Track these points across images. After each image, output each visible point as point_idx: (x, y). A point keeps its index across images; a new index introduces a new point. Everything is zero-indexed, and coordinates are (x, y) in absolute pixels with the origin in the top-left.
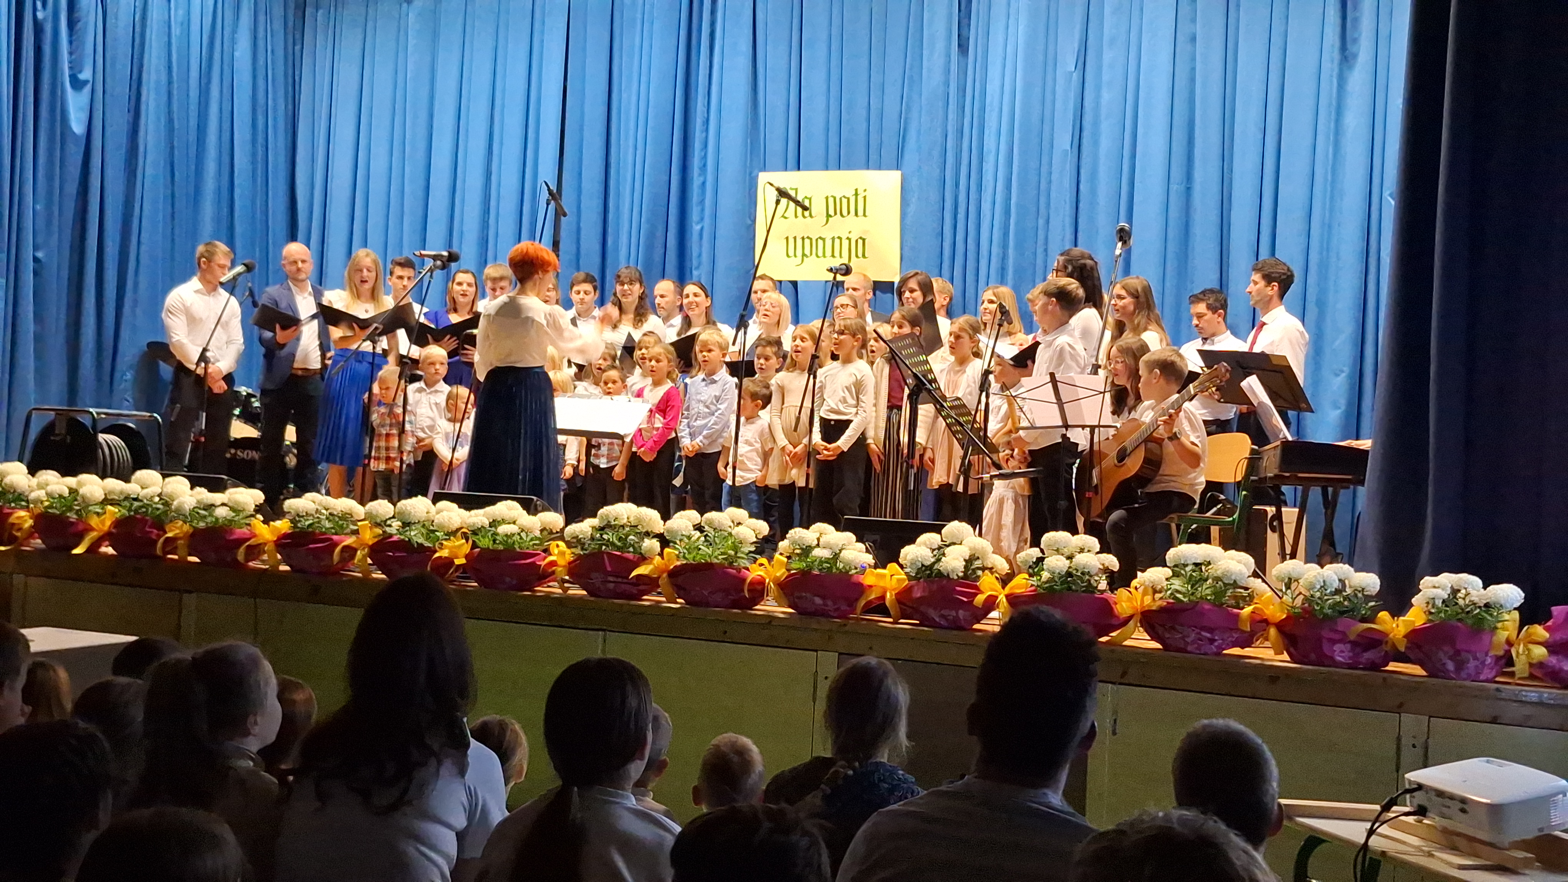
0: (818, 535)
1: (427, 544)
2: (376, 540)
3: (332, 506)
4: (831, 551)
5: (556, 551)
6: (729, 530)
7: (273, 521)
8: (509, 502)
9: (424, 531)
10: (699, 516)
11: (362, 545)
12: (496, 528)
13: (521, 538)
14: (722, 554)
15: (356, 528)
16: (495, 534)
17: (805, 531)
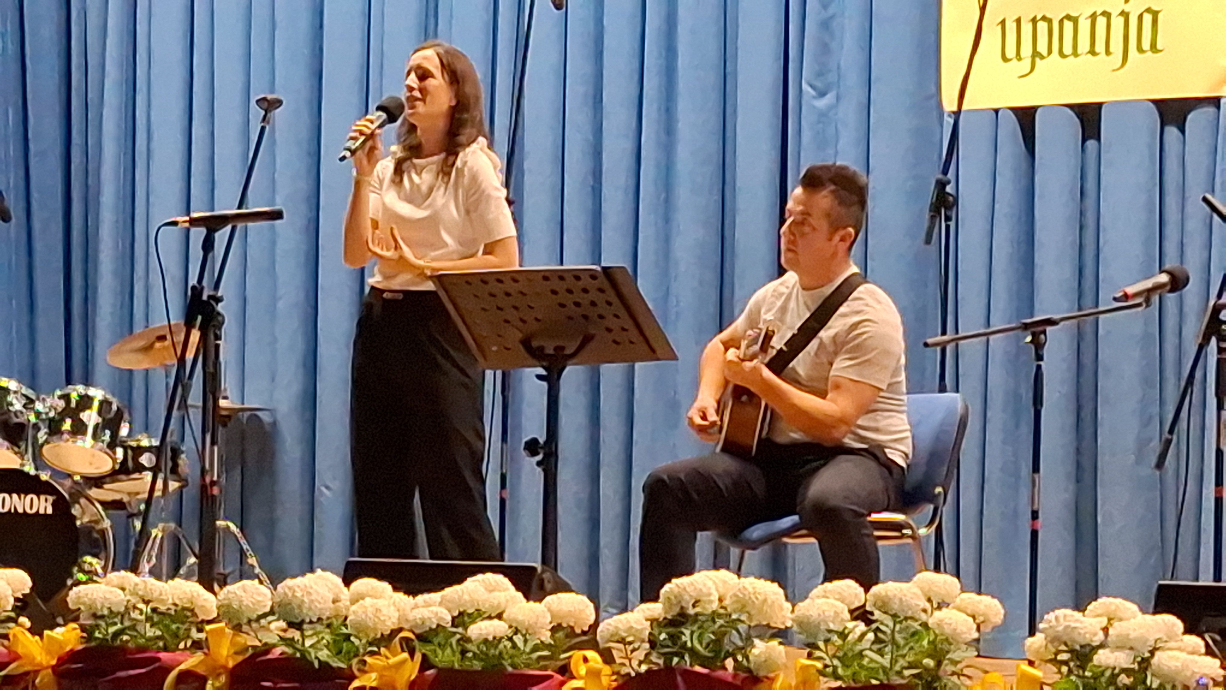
0: (1104, 621)
1: (336, 663)
2: (240, 658)
3: (156, 594)
4: (1132, 654)
5: (582, 670)
6: (924, 617)
7: (52, 628)
8: (489, 576)
9: (328, 637)
10: (861, 590)
11: (215, 669)
12: (466, 629)
13: (514, 646)
14: (910, 666)
15: (202, 636)
16: (465, 639)
17: (1077, 615)
